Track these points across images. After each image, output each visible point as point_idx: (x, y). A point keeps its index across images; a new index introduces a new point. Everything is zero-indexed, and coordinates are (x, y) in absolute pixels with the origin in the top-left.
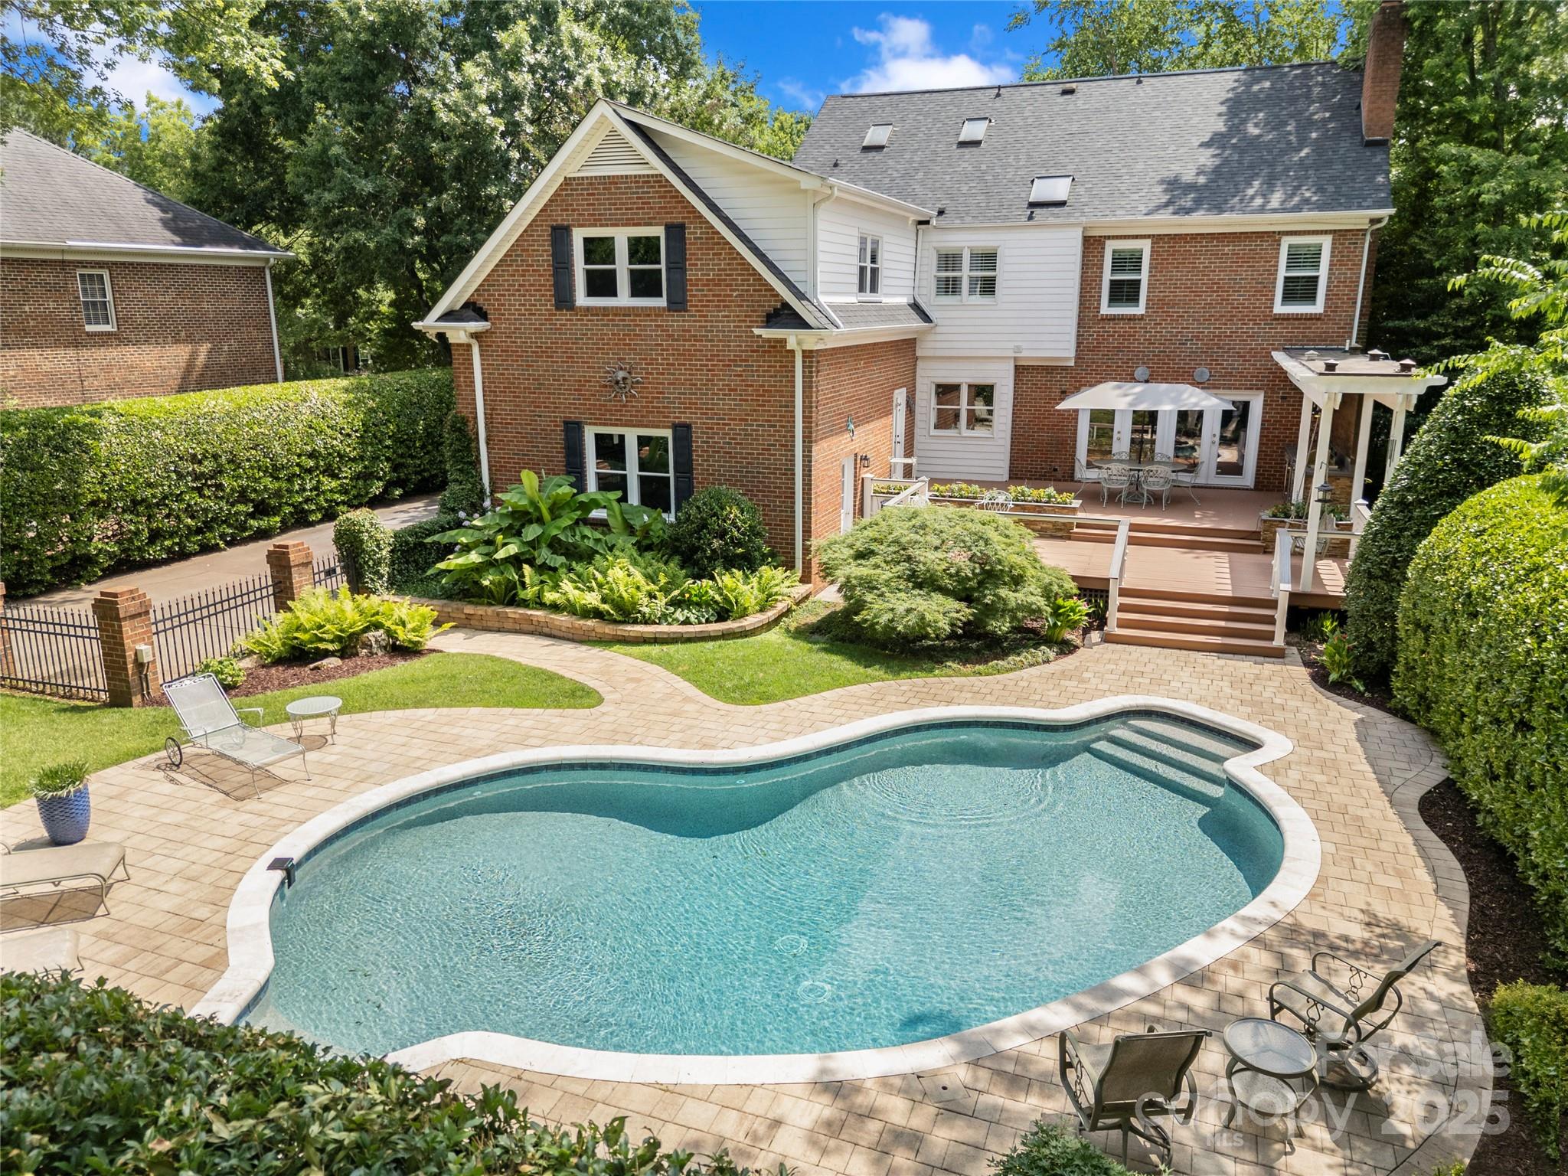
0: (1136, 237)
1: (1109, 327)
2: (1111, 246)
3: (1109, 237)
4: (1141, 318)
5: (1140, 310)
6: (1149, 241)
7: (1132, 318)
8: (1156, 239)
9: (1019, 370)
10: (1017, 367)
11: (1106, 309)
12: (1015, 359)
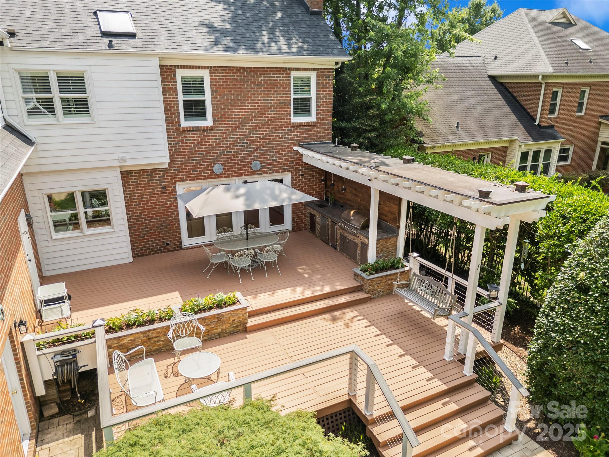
0: (199, 67)
1: (189, 136)
2: (180, 73)
3: (178, 67)
4: (212, 129)
5: (209, 122)
6: (208, 71)
7: (205, 129)
8: (213, 70)
9: (126, 175)
10: (122, 173)
11: (185, 124)
12: (120, 167)
